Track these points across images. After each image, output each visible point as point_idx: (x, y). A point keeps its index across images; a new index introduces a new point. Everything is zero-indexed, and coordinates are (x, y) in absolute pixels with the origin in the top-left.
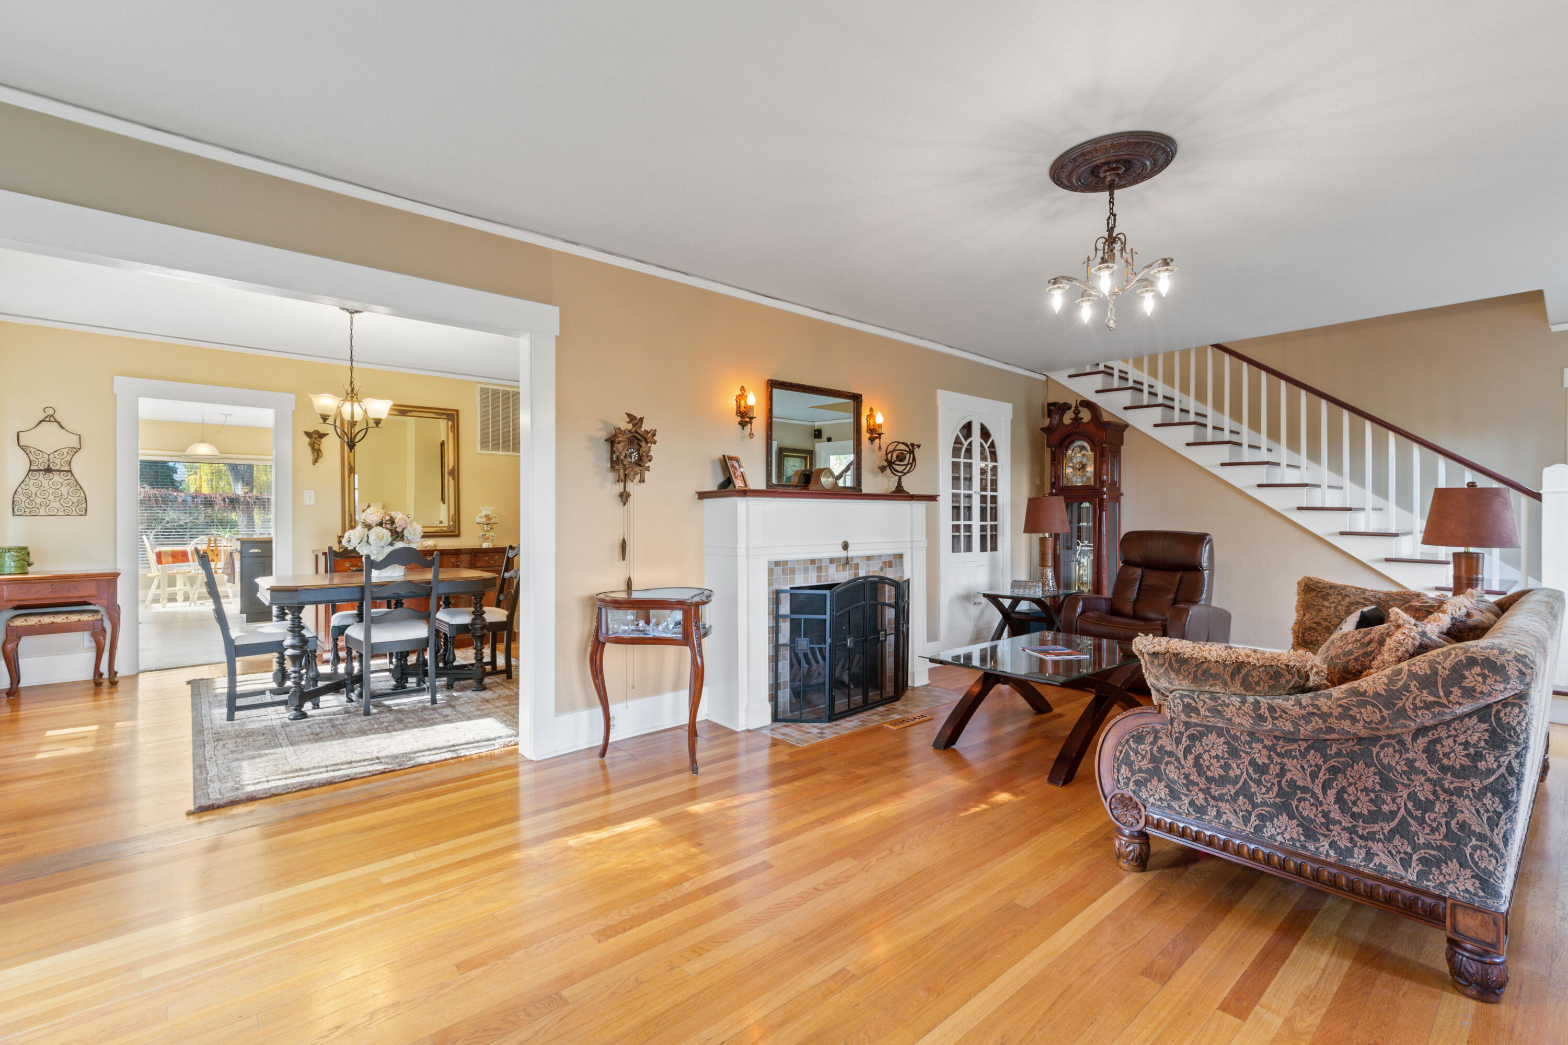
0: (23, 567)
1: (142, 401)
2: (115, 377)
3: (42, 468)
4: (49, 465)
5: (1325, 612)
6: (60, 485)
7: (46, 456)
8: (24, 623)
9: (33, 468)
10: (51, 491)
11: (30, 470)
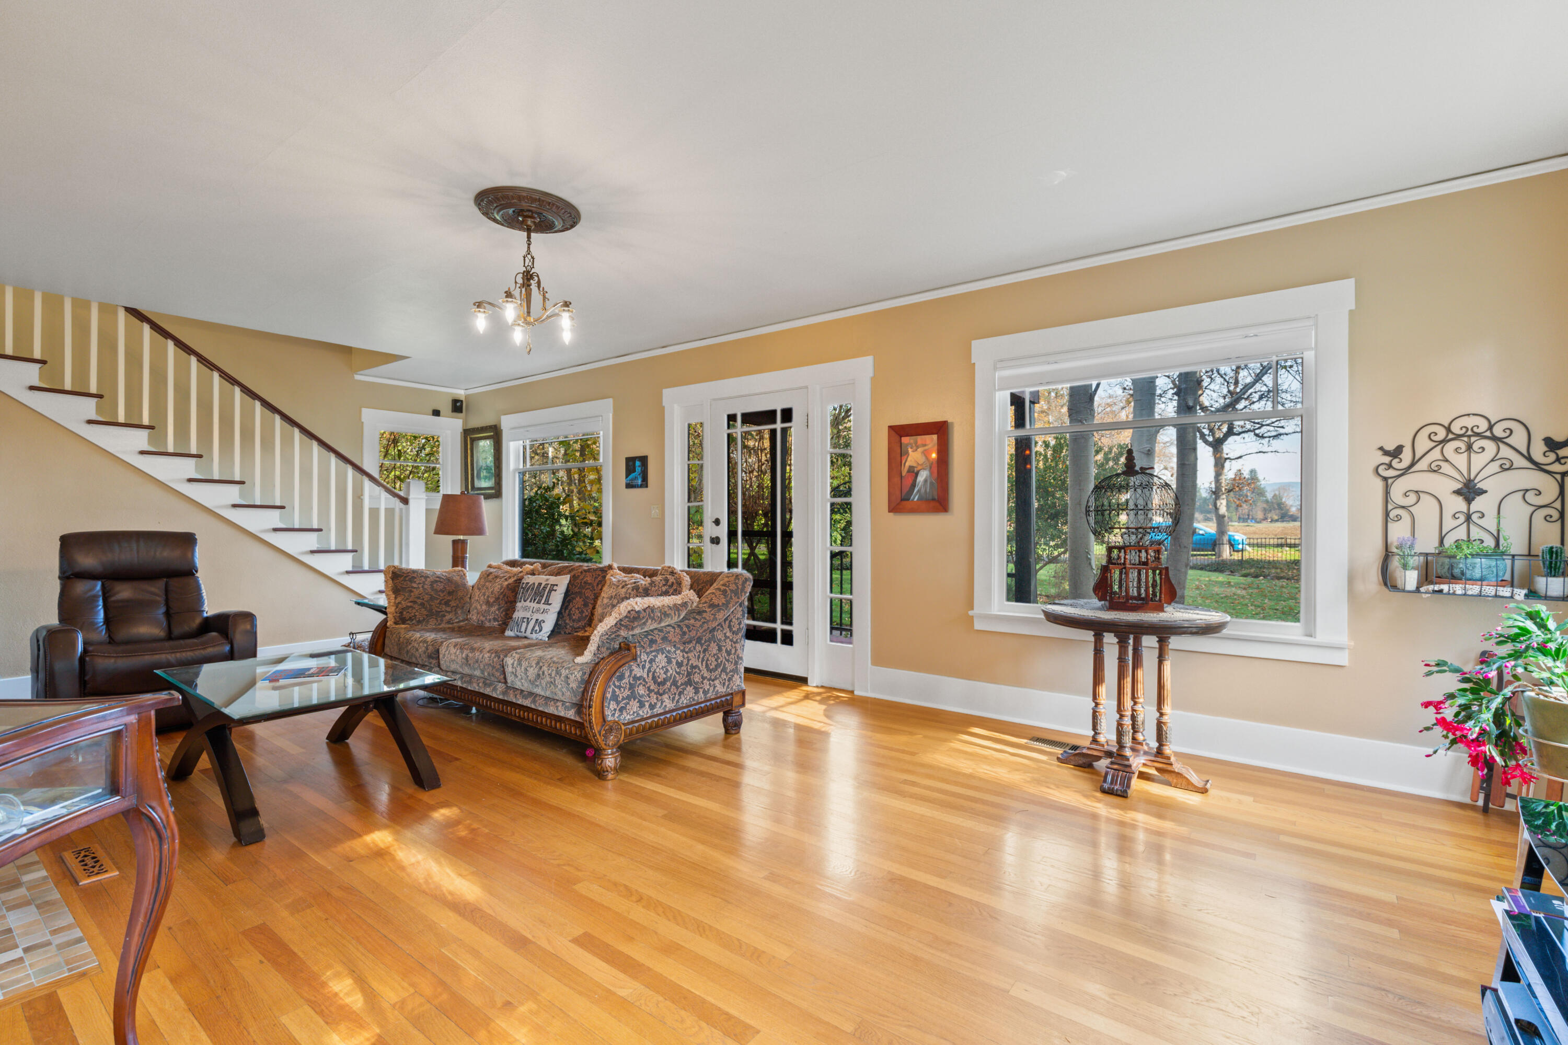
5: (416, 592)
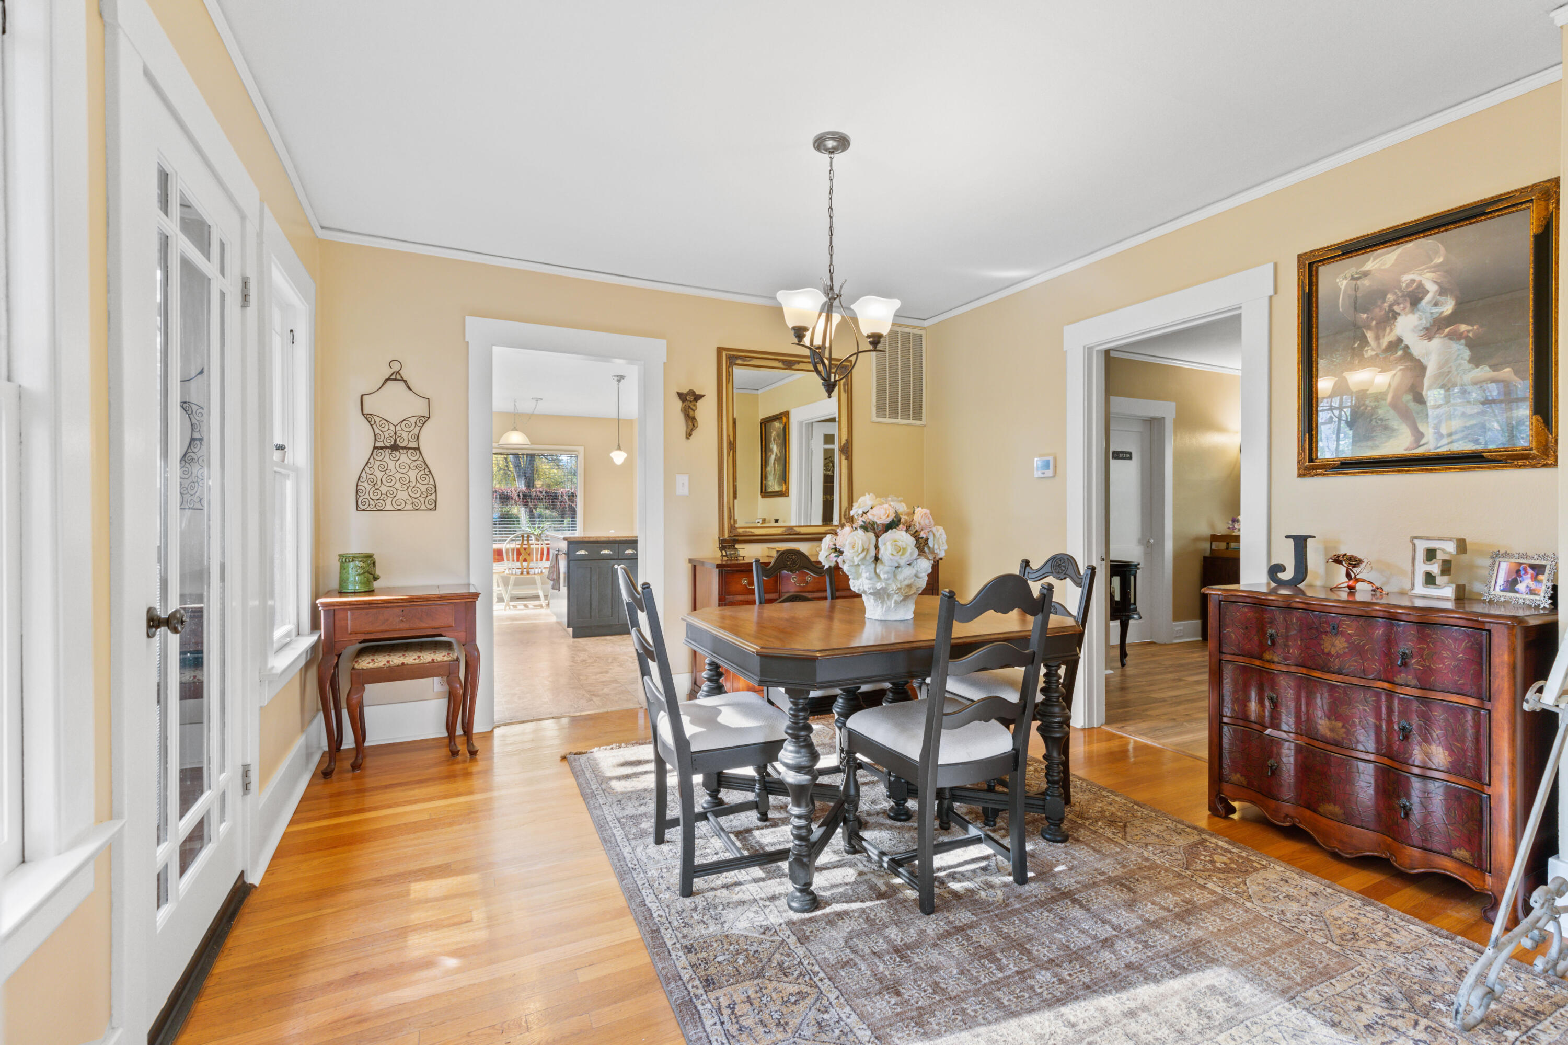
0: (368, 583)
1: (496, 349)
2: (468, 319)
3: (388, 445)
4: (395, 441)
6: (407, 467)
7: (392, 427)
8: (371, 665)
9: (378, 444)
10: (398, 476)
11: (375, 448)
